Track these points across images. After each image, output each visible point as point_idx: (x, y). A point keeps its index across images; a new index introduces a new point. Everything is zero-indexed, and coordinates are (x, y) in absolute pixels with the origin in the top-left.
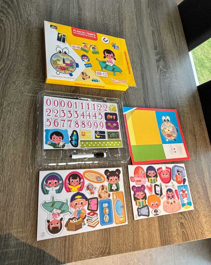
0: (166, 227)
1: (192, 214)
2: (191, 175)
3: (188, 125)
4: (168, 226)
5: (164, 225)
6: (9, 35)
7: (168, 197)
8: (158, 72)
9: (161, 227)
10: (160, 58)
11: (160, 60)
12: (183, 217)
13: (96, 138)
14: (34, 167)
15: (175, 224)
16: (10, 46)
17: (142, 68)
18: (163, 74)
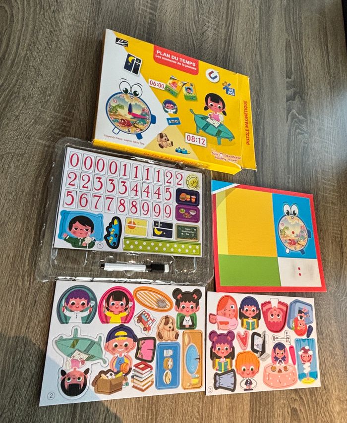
0: (264, 415)
1: (315, 395)
2: (323, 320)
3: (332, 225)
4: (268, 412)
5: (260, 410)
6: (19, 28)
7: (276, 359)
8: (287, 120)
9: (254, 413)
10: (295, 94)
11: (294, 98)
12: (297, 398)
13: (154, 234)
14: (32, 279)
15: (281, 411)
16: (18, 48)
17: (259, 111)
18: (296, 124)
